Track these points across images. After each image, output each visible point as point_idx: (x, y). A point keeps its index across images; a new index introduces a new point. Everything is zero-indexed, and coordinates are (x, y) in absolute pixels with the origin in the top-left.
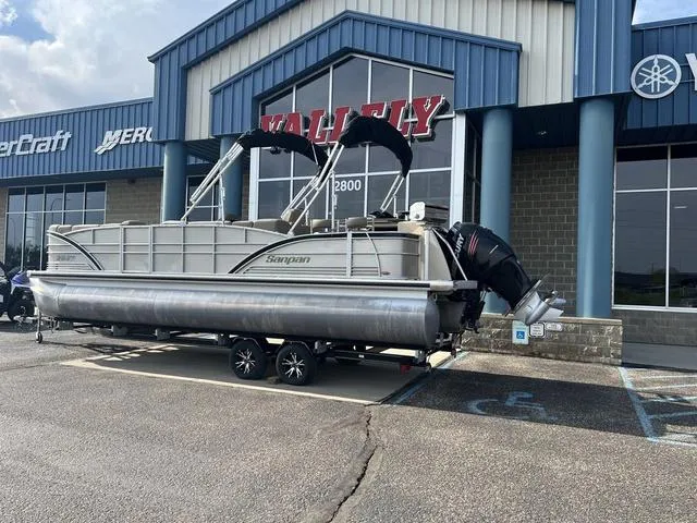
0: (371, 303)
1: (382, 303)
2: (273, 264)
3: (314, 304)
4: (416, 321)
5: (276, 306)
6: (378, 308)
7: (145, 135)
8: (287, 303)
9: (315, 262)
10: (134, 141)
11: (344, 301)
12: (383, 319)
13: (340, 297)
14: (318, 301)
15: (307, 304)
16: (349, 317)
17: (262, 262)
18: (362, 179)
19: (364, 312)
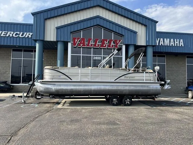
0: (149, 87)
1: (152, 87)
2: (126, 78)
3: (136, 87)
4: (159, 90)
5: (127, 88)
6: (151, 88)
7: (13, 34)
8: (130, 87)
9: (136, 78)
10: (7, 35)
11: (143, 86)
12: (152, 90)
13: (142, 86)
14: (137, 87)
15: (135, 87)
16: (145, 90)
17: (123, 78)
18: (101, 57)
19: (148, 88)
